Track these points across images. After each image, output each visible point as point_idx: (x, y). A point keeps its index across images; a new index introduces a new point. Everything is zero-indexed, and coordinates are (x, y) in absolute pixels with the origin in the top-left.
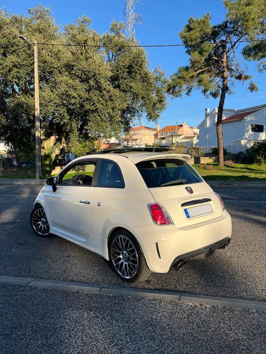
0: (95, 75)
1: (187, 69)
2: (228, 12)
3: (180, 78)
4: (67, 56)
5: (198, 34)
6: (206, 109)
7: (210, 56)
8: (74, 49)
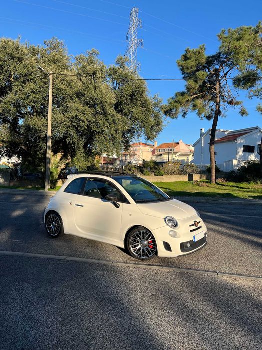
0: (101, 103)
1: (183, 94)
2: (221, 45)
3: (176, 101)
5: (194, 63)
6: (202, 129)
7: (205, 83)
8: (84, 79)
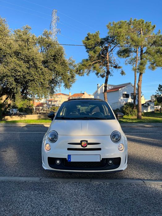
0: (33, 59)
1: (87, 60)
2: (109, 31)
3: (83, 65)
4: (15, 47)
5: (93, 42)
6: (98, 84)
7: (99, 54)
8: (20, 43)
